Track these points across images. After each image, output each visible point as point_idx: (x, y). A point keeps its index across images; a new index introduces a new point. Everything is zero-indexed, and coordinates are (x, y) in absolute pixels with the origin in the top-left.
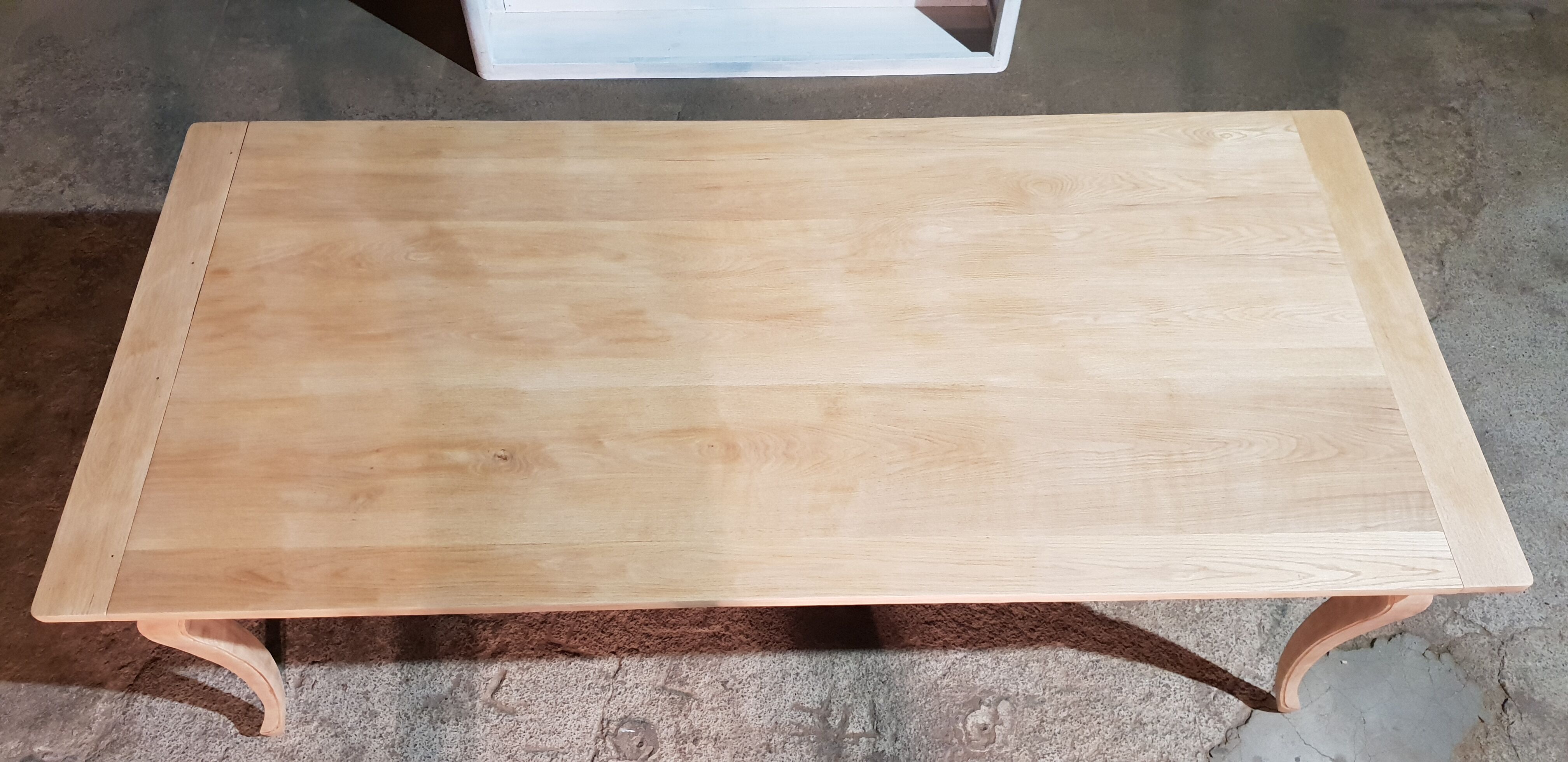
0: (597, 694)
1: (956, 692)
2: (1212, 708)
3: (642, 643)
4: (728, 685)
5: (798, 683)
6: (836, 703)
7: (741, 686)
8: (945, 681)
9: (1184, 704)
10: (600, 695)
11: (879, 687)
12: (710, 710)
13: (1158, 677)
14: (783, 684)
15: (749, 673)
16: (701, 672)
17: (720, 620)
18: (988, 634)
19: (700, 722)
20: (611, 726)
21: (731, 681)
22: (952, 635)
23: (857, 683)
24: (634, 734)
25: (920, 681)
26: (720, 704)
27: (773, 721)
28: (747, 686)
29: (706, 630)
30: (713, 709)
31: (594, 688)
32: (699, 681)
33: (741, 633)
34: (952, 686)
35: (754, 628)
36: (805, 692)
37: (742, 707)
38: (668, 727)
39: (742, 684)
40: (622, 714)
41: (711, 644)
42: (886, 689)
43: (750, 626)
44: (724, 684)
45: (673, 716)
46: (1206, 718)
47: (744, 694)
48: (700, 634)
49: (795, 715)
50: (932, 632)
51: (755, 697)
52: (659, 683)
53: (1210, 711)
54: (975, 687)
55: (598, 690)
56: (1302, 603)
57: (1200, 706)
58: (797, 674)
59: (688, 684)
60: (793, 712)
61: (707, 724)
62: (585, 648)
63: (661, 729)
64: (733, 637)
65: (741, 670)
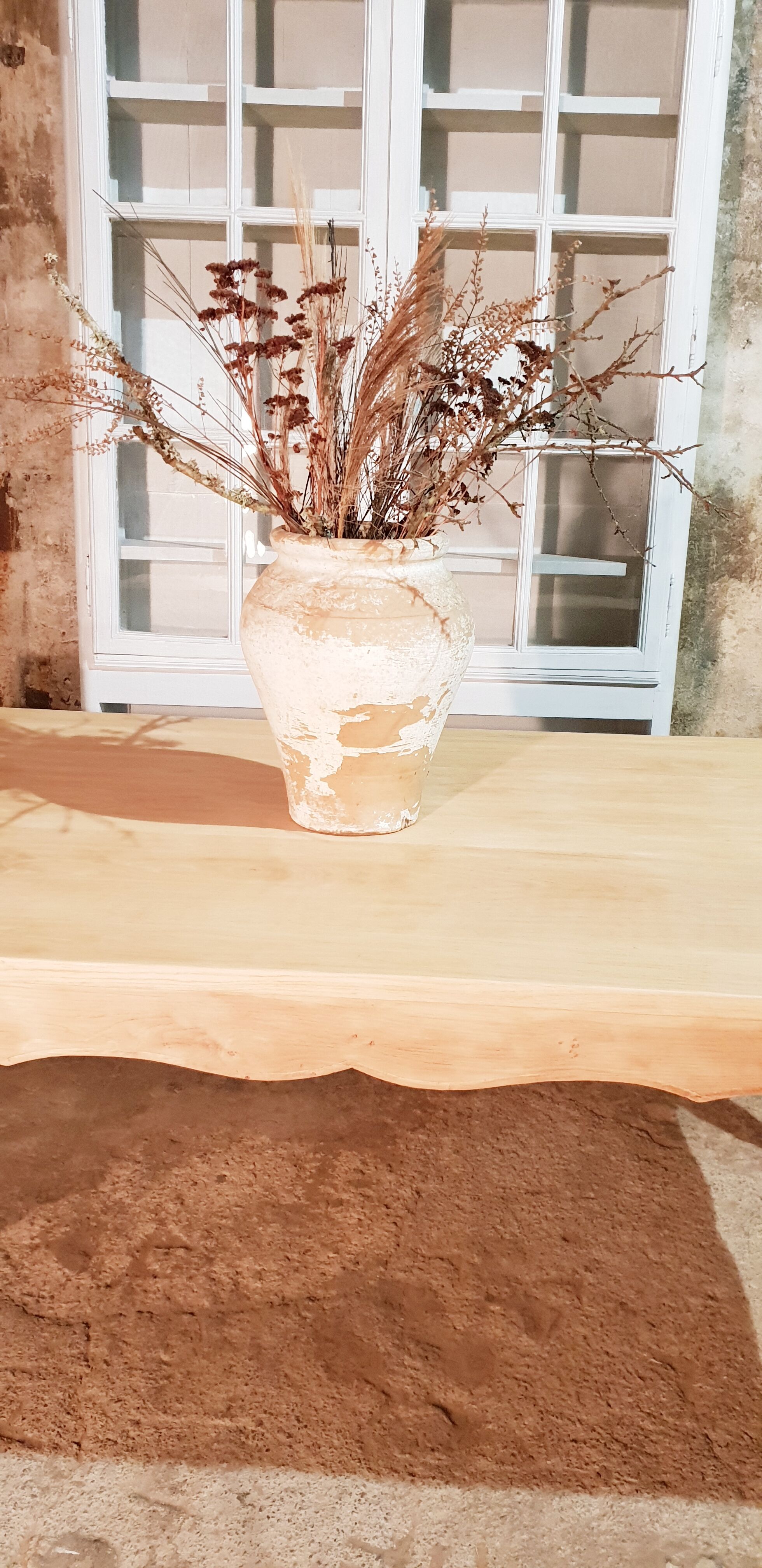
0: (34, 1496)
1: (623, 1541)
3: (124, 1431)
4: (248, 1500)
5: (362, 1507)
6: (423, 1542)
7: (269, 1502)
8: (605, 1524)
10: (38, 1499)
11: (494, 1523)
12: (212, 1533)
14: (338, 1506)
15: (285, 1486)
16: (207, 1477)
17: (251, 1412)
18: (671, 1462)
19: (191, 1550)
20: (43, 1544)
21: (254, 1495)
22: (614, 1460)
23: (459, 1516)
24: (76, 1559)
25: (562, 1520)
26: (231, 1526)
27: (314, 1559)
28: (277, 1503)
29: (227, 1422)
30: (216, 1533)
31: (31, 1488)
32: (203, 1490)
33: (280, 1430)
34: (616, 1530)
35: (301, 1425)
36: (373, 1521)
37: (265, 1533)
38: (137, 1553)
39: (270, 1500)
40: (67, 1529)
41: (231, 1441)
42: (506, 1528)
43: (296, 1423)
44: (242, 1497)
45: (149, 1537)
47: (271, 1515)
48: (215, 1427)
49: (351, 1555)
50: (582, 1454)
51: (289, 1521)
52: (137, 1490)
54: (655, 1538)
55: (36, 1491)
58: (363, 1495)
59: (183, 1492)
60: (348, 1550)
61: (202, 1554)
62: (35, 1432)
63: (123, 1556)
64: (267, 1435)
65: (272, 1481)
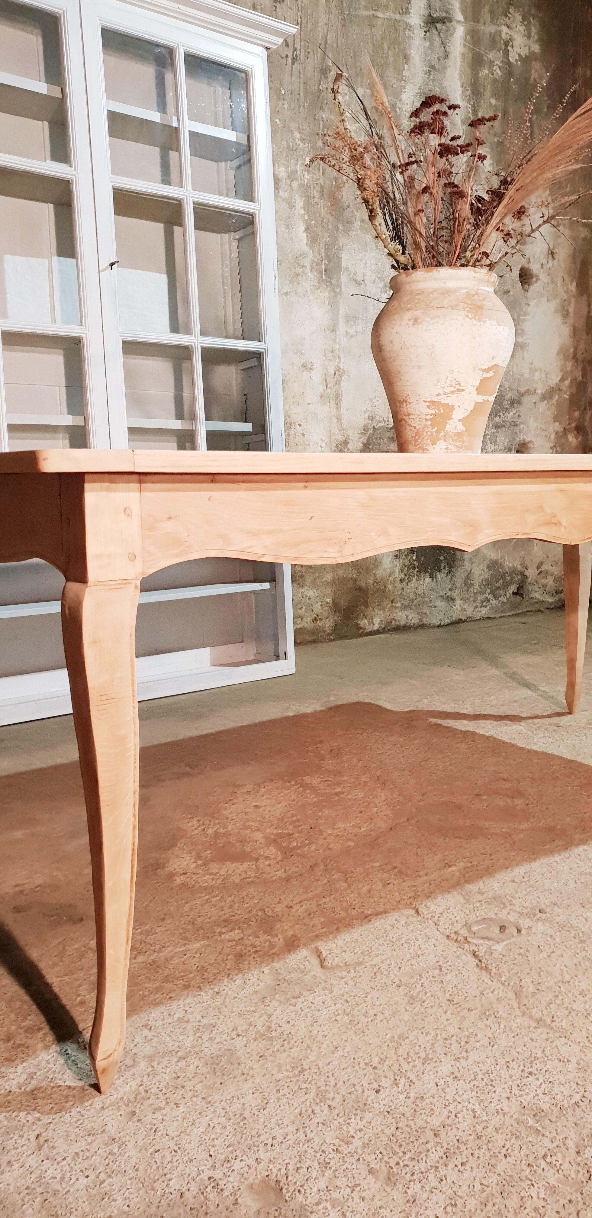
0: (420, 925)
4: (517, 881)
5: (563, 865)
7: (527, 878)
14: (554, 868)
15: (522, 872)
17: (458, 861)
19: (528, 903)
26: (528, 890)
28: (531, 877)
30: (526, 894)
32: (492, 887)
33: (483, 860)
37: (546, 886)
38: (508, 914)
40: (460, 924)
44: (513, 882)
45: (503, 908)
47: (536, 881)
48: (453, 871)
52: (462, 901)
55: (417, 923)
59: (486, 892)
61: (535, 902)
62: (371, 909)
63: (504, 917)
64: (481, 864)
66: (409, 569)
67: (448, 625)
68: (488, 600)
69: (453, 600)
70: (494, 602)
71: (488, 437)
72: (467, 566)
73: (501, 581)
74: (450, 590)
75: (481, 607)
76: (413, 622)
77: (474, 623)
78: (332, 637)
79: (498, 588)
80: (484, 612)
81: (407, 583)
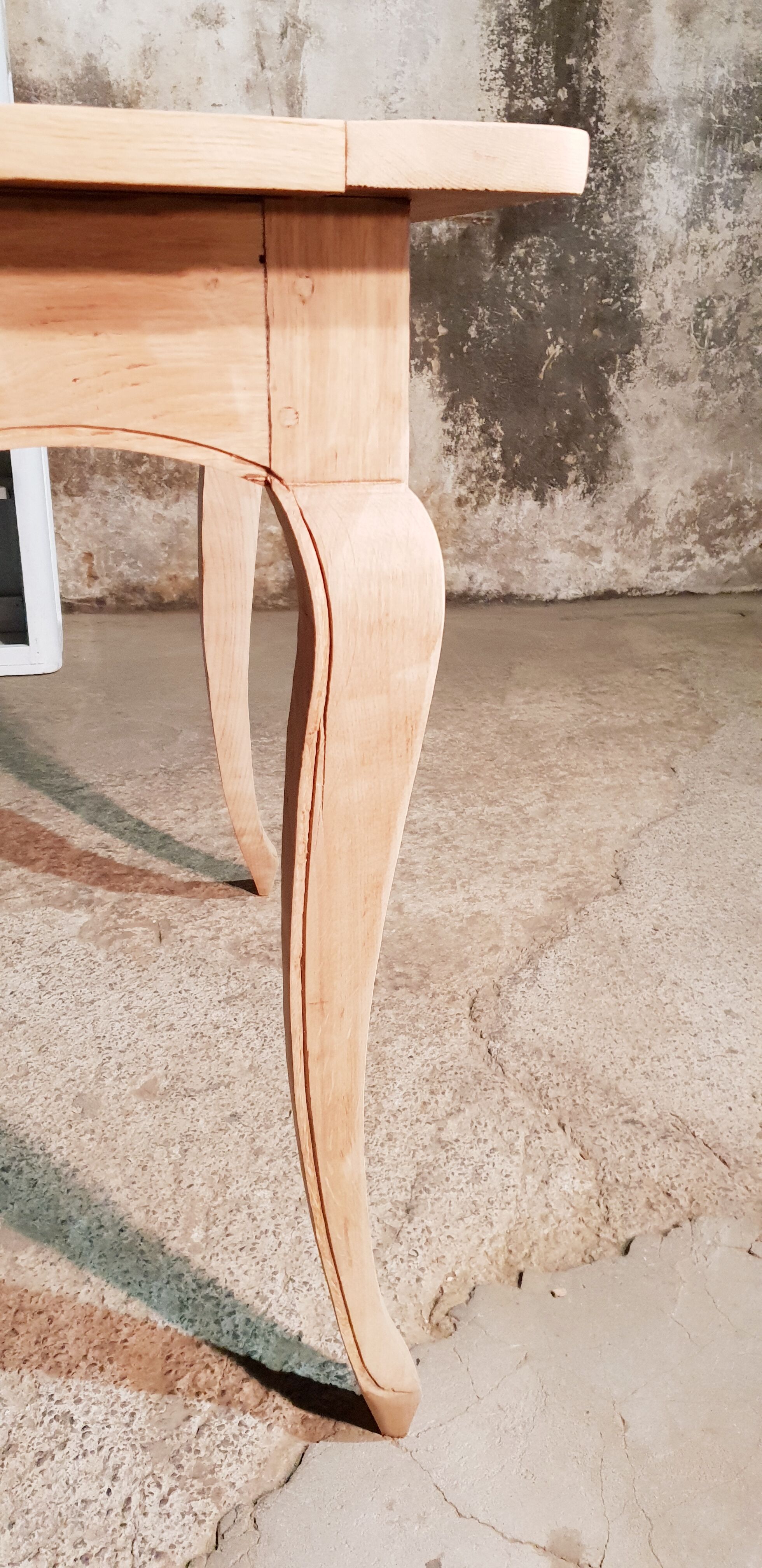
2: (189, 1462)
9: (107, 1460)
13: (44, 1400)
46: (165, 1489)
53: (180, 1467)
56: (453, 1189)
57: (153, 1461)
66: (480, 478)
67: (575, 601)
68: (690, 557)
69: (596, 551)
70: (706, 562)
71: (718, 191)
72: (638, 481)
73: (730, 519)
74: (588, 529)
75: (671, 569)
76: (485, 588)
77: (647, 601)
78: (281, 602)
79: (720, 533)
80: (678, 580)
81: (475, 509)
